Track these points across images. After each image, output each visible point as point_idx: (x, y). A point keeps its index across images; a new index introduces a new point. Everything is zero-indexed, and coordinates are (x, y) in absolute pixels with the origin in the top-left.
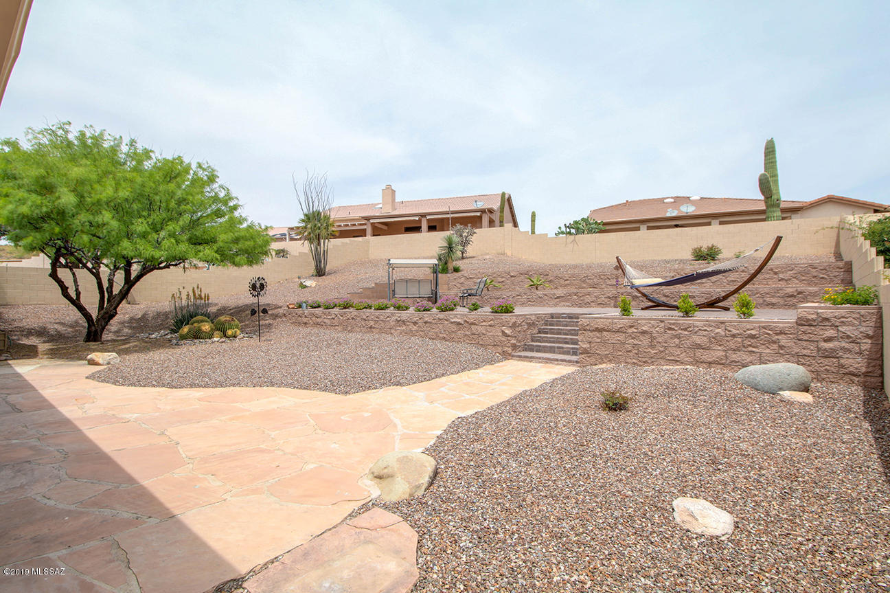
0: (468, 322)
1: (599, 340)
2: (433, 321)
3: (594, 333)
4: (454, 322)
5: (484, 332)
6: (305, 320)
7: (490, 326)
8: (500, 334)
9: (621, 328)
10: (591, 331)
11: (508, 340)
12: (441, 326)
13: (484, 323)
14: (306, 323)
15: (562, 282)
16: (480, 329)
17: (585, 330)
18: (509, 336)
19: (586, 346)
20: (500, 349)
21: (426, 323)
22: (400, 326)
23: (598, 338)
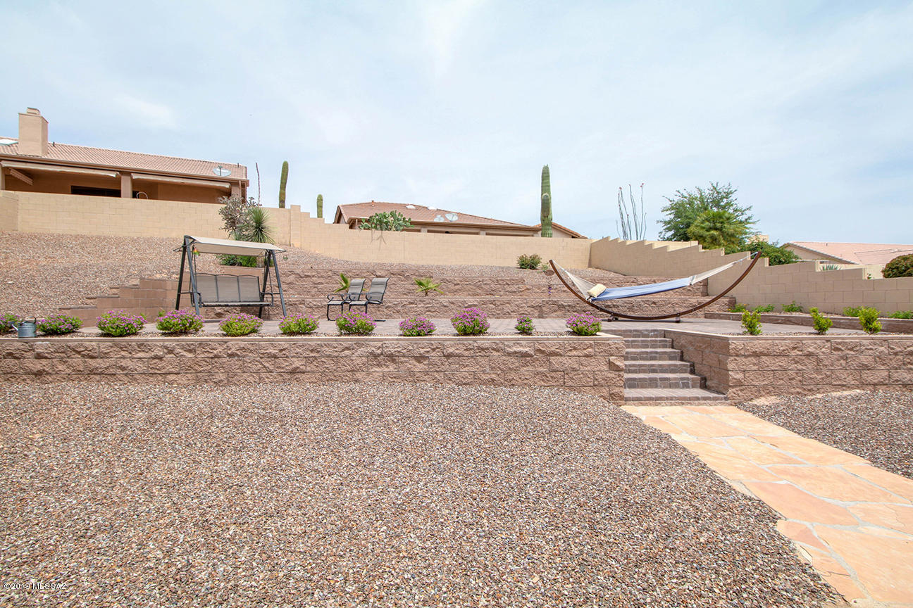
0: (542, 352)
1: (756, 368)
2: (466, 353)
3: (749, 359)
4: (515, 352)
5: (576, 366)
6: (38, 365)
7: (587, 356)
8: (606, 368)
9: (784, 350)
10: (746, 356)
11: (619, 376)
12: (484, 361)
13: (575, 353)
14: (39, 374)
15: (451, 286)
16: (567, 362)
17: (737, 355)
18: (622, 370)
19: (740, 376)
20: (605, 392)
21: (449, 356)
22: (379, 365)
23: (754, 364)
